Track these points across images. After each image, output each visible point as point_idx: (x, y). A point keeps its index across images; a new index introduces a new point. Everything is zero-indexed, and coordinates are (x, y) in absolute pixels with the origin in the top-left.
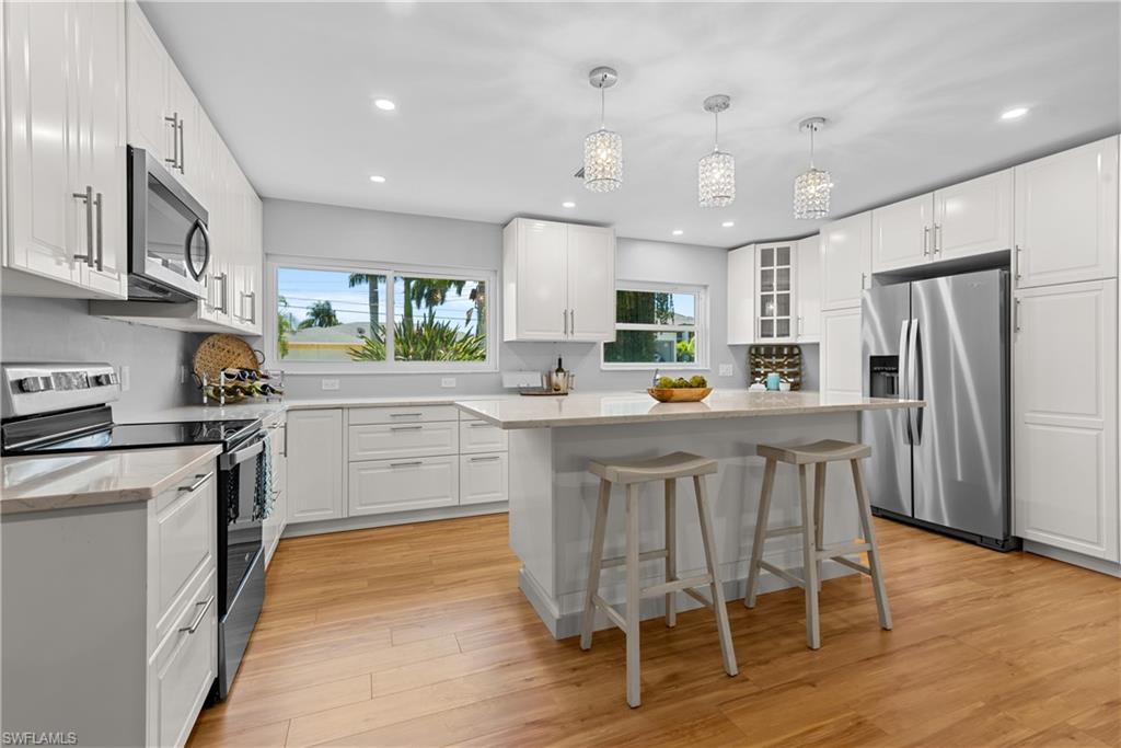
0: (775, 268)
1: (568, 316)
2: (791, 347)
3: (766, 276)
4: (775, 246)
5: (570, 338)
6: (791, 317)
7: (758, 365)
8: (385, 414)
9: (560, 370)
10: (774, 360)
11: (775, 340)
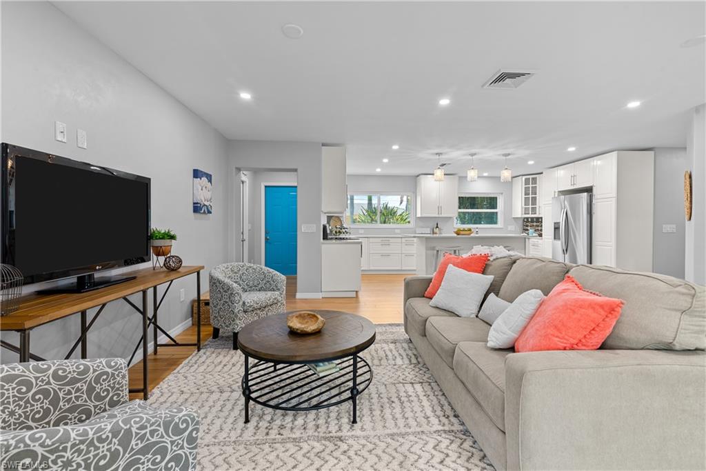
0: (531, 186)
1: (439, 208)
2: (538, 219)
3: (527, 189)
4: (531, 177)
5: (440, 216)
6: (537, 206)
7: (527, 226)
8: (379, 240)
9: (437, 227)
10: (535, 224)
11: (530, 216)
